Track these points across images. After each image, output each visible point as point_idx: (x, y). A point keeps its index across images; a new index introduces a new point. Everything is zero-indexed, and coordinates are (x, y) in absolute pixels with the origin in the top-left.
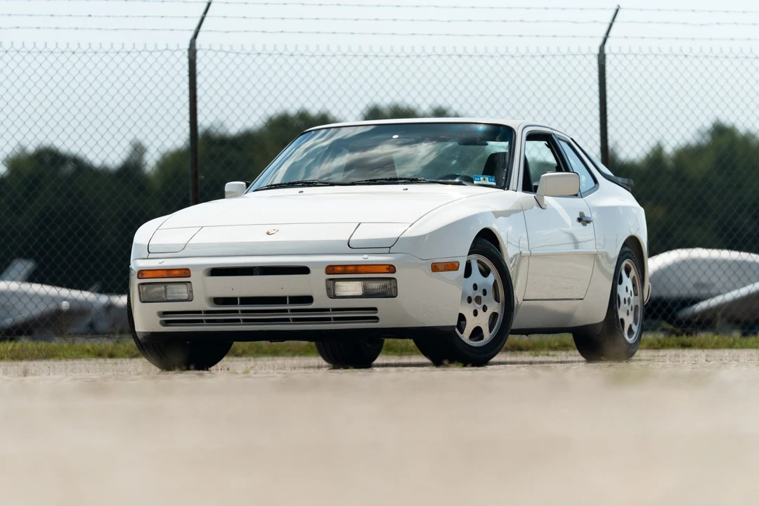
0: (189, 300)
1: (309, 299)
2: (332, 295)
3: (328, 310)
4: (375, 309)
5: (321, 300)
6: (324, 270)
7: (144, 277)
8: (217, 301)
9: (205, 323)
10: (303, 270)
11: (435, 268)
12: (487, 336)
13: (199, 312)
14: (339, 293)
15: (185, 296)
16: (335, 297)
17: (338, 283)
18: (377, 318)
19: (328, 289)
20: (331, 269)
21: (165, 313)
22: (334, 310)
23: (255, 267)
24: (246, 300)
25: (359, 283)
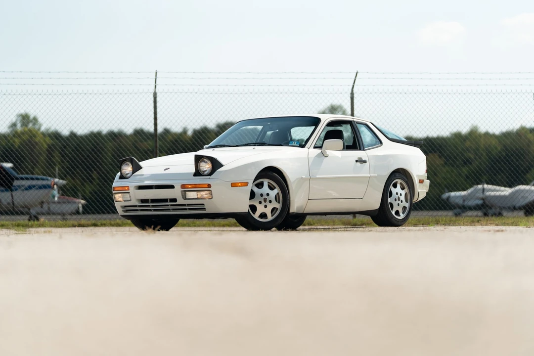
0: (130, 201)
1: (175, 200)
2: (185, 198)
3: (185, 205)
4: (203, 204)
5: (180, 201)
6: (180, 187)
7: (115, 190)
8: (143, 201)
9: (140, 211)
10: (172, 187)
11: (234, 185)
12: (270, 218)
13: (136, 206)
14: (187, 197)
15: (129, 199)
16: (186, 199)
17: (187, 193)
18: (204, 209)
19: (182, 195)
20: (183, 186)
21: (125, 206)
22: (188, 205)
24: (153, 201)
25: (195, 192)
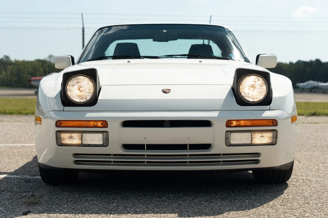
0: (105, 146)
2: (228, 143)
3: (220, 155)
4: (258, 154)
6: (225, 124)
7: (62, 125)
8: (126, 147)
9: (112, 163)
10: (207, 123)
11: (292, 120)
16: (231, 145)
17: (232, 134)
18: (256, 161)
19: (226, 139)
20: (229, 123)
23: (165, 120)
24: (151, 147)
25: (250, 134)
